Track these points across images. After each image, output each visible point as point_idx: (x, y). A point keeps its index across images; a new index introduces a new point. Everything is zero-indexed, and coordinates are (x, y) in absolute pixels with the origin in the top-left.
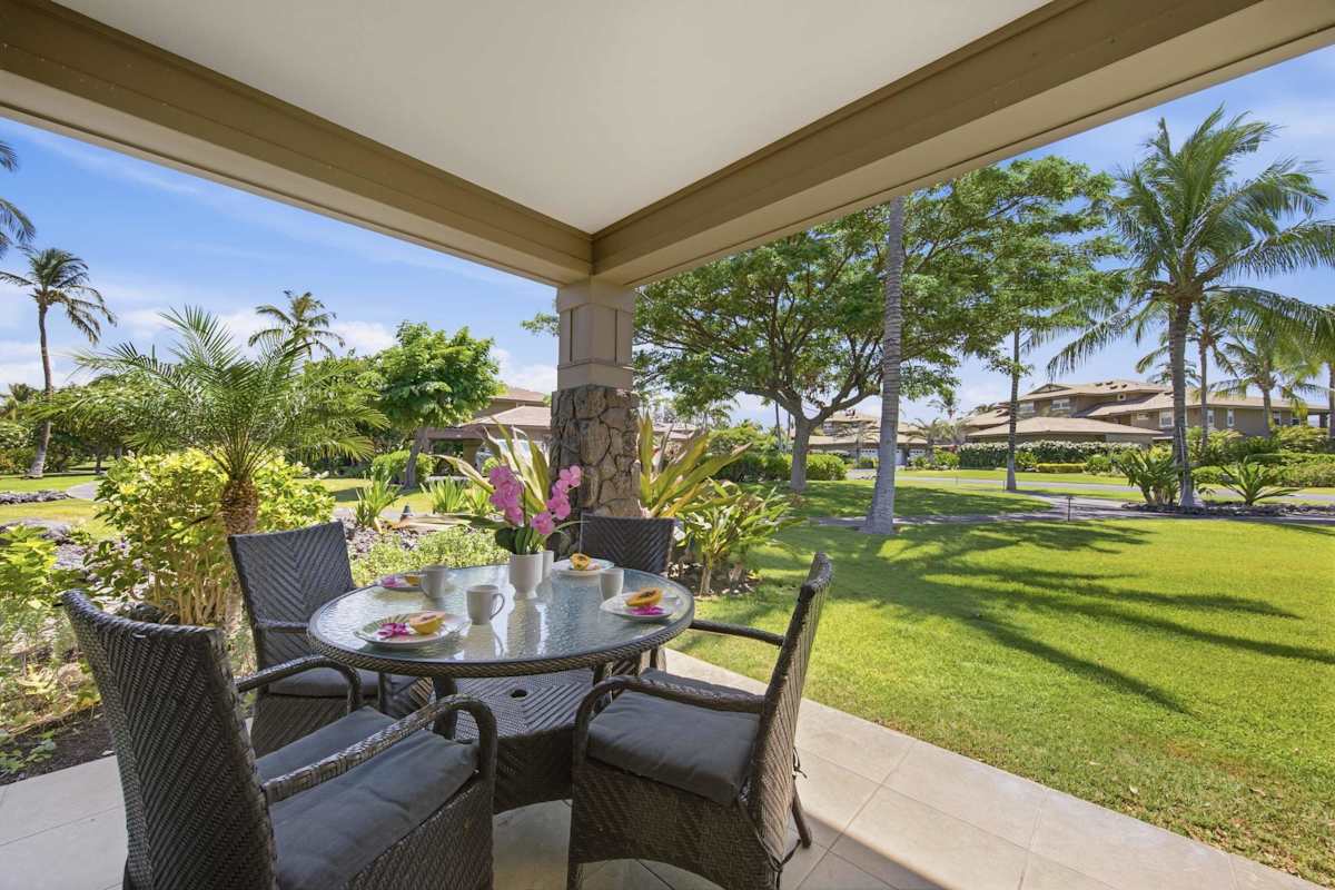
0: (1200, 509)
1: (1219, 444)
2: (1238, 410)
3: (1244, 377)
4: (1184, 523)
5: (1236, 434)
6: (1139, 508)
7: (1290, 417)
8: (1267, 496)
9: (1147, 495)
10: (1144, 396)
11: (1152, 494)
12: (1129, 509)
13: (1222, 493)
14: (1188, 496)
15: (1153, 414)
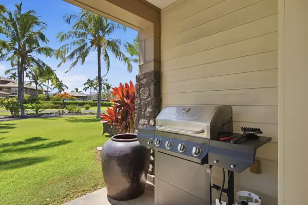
0: (26, 116)
1: (26, 98)
2: (30, 89)
3: (32, 81)
4: (23, 120)
5: (30, 96)
6: (9, 117)
7: (40, 92)
8: (41, 111)
9: (12, 113)
10: (7, 82)
11: (13, 112)
12: (6, 118)
13: (30, 111)
14: (23, 113)
15: (9, 88)
